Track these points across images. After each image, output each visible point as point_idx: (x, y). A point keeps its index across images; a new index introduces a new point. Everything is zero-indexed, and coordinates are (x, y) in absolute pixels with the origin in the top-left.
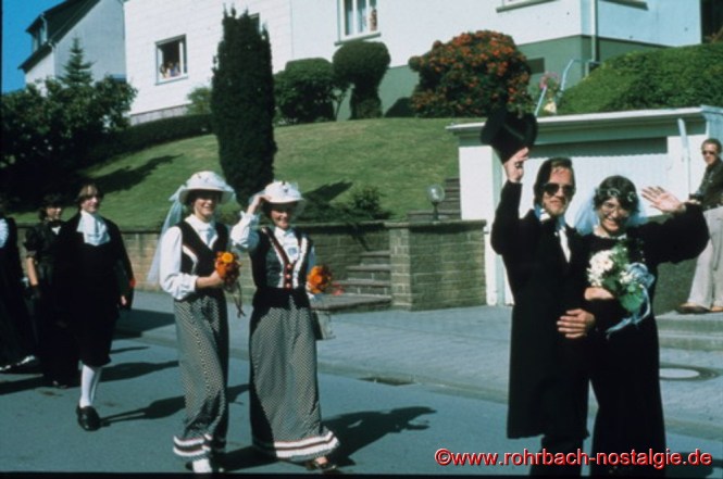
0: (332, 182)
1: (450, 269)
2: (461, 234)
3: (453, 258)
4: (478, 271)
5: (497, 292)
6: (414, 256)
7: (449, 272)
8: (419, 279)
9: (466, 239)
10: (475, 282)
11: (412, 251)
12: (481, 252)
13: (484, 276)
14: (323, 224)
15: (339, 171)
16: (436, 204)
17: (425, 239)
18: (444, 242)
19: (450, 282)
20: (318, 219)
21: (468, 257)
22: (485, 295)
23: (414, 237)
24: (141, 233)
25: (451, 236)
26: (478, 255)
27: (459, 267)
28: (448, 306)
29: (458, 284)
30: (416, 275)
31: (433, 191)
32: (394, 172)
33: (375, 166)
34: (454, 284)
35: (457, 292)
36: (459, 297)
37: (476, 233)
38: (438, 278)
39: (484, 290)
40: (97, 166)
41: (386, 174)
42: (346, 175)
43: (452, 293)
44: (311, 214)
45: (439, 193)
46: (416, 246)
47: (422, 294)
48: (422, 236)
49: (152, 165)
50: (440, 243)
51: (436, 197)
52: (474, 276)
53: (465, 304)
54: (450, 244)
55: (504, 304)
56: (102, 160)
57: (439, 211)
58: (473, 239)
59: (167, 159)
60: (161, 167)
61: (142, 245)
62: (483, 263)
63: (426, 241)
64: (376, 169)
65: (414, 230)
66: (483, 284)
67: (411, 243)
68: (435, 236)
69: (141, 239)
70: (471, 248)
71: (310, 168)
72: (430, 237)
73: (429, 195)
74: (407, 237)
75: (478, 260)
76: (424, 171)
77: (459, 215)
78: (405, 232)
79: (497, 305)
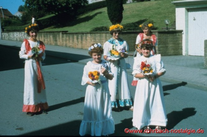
0: (142, 19)
1: (171, 44)
2: (175, 34)
3: (172, 41)
4: (180, 45)
5: (186, 51)
6: (159, 40)
7: (171, 45)
8: (161, 47)
9: (176, 35)
10: (179, 48)
11: (159, 39)
12: (181, 39)
13: (182, 46)
14: (135, 31)
15: (145, 15)
16: (167, 25)
17: (163, 35)
18: (169, 36)
19: (171, 48)
20: (134, 30)
21: (177, 41)
22: (182, 52)
23: (160, 35)
24: (86, 33)
25: (171, 35)
26: (180, 40)
27: (174, 44)
28: (170, 55)
29: (173, 49)
30: (160, 46)
31: (166, 21)
32: (161, 16)
33: (156, 14)
34: (172, 49)
35: (173, 51)
36: (173, 53)
37: (180, 34)
38: (167, 47)
39: (182, 51)
40: (81, 15)
41: (159, 16)
42: (147, 17)
43: (172, 52)
44: (132, 28)
45: (168, 22)
46: (160, 38)
47: (162, 51)
48: (162, 35)
49: (96, 14)
50: (168, 36)
51: (167, 23)
52: (179, 46)
53: (176, 55)
54: (171, 37)
55: (188, 55)
56: (83, 13)
57: (168, 27)
58: (178, 35)
59: (100, 13)
60: (98, 15)
61: (86, 37)
62: (182, 43)
63: (164, 36)
64: (156, 15)
65: (159, 33)
66: (182, 49)
67: (159, 36)
68: (166, 35)
69: (86, 35)
70: (178, 38)
71: (138, 15)
72: (165, 35)
73: (165, 23)
74: (157, 35)
75: (180, 42)
76: (170, 16)
77: (175, 28)
78: (157, 33)
79: (185, 55)
